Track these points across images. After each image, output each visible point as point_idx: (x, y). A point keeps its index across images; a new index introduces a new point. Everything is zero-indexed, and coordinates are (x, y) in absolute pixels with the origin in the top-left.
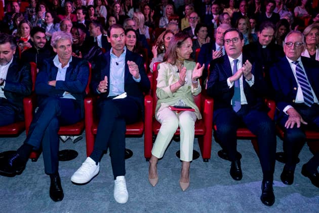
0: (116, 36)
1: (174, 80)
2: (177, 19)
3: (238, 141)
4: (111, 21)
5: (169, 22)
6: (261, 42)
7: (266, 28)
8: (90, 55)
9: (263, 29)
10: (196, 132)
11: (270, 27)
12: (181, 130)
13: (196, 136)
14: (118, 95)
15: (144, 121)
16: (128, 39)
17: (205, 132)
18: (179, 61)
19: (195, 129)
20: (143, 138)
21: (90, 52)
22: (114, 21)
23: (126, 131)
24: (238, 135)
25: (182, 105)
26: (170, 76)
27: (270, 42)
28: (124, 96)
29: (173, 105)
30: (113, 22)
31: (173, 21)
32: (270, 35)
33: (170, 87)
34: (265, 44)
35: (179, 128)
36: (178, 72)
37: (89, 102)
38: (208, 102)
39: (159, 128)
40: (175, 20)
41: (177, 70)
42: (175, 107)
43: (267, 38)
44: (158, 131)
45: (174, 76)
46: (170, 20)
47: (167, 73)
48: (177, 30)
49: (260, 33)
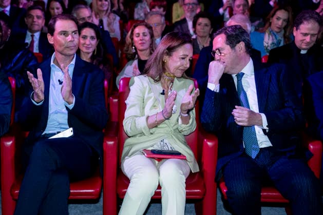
0: (65, 33)
1: (154, 106)
2: (163, 6)
3: (263, 209)
4: (53, 9)
5: (151, 10)
6: (298, 44)
7: (305, 22)
8: (15, 65)
9: (301, 23)
10: (187, 194)
11: (312, 21)
12: (162, 191)
13: (188, 201)
14: (58, 133)
15: (102, 176)
16: (82, 41)
17: (204, 193)
18: (166, 78)
19: (186, 189)
20: (101, 203)
21: (15, 60)
22: (58, 9)
23: (70, 194)
24: (262, 200)
25: (166, 148)
26: (149, 98)
27: (312, 44)
28: (68, 133)
29: (150, 149)
30: (56, 11)
31: (157, 9)
32: (312, 32)
33: (148, 118)
34: (304, 47)
35: (159, 187)
36: (163, 93)
37: (9, 143)
38: (209, 144)
39: (126, 186)
40: (160, 7)
41: (162, 91)
42: (153, 152)
43: (308, 39)
44: (125, 192)
45: (156, 100)
46: (152, 7)
47: (144, 93)
48: (163, 25)
49: (297, 30)
